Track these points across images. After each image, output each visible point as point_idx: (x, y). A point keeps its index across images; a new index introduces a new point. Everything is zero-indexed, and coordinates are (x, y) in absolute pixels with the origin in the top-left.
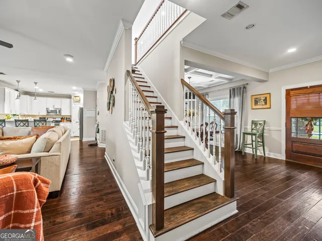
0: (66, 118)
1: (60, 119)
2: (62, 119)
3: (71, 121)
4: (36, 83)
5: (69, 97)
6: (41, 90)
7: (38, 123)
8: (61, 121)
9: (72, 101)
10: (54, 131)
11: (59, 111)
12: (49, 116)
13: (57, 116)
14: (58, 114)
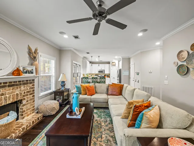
0: (107, 75)
1: (104, 76)
3: (110, 77)
4: (99, 57)
5: (109, 63)
9: (111, 65)
11: (104, 71)
12: (99, 74)
14: (103, 73)
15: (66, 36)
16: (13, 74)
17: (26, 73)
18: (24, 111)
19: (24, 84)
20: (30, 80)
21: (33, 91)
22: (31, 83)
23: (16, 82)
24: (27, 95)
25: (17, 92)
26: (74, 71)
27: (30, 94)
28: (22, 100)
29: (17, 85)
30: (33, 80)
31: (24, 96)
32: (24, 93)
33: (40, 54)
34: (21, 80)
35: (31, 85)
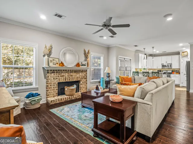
0: (176, 71)
1: (171, 72)
2: (172, 71)
3: (179, 73)
4: (153, 48)
5: (178, 53)
6: (158, 52)
7: (154, 74)
8: (172, 73)
9: (181, 56)
10: (154, 82)
11: (170, 65)
12: (163, 69)
13: (169, 69)
14: (169, 67)
15: (105, 38)
16: (76, 66)
17: (82, 65)
18: (81, 88)
19: (81, 72)
20: (84, 70)
21: (86, 77)
22: (85, 72)
23: (77, 70)
24: (83, 79)
25: (78, 76)
26: (121, 65)
27: (84, 79)
28: (80, 81)
29: (78, 72)
30: (86, 70)
31: (81, 79)
32: (81, 77)
33: (91, 53)
34: (80, 69)
35: (85, 73)
